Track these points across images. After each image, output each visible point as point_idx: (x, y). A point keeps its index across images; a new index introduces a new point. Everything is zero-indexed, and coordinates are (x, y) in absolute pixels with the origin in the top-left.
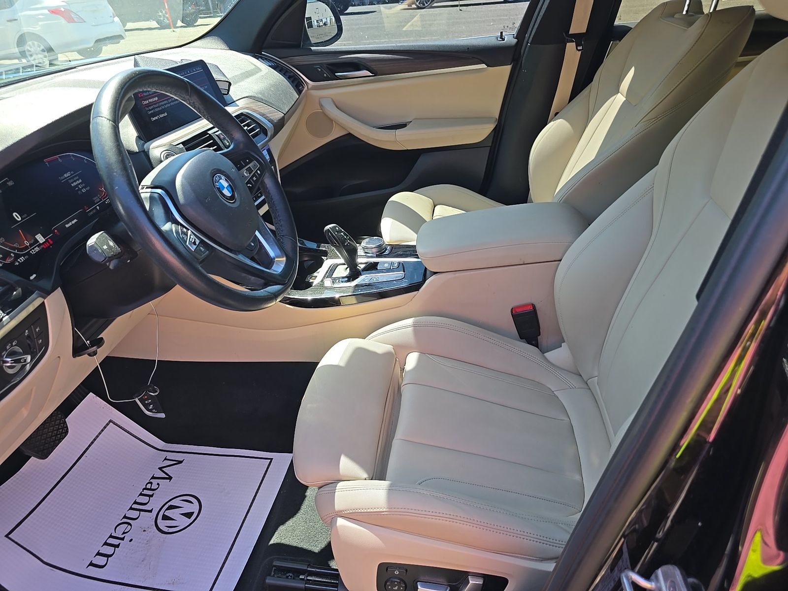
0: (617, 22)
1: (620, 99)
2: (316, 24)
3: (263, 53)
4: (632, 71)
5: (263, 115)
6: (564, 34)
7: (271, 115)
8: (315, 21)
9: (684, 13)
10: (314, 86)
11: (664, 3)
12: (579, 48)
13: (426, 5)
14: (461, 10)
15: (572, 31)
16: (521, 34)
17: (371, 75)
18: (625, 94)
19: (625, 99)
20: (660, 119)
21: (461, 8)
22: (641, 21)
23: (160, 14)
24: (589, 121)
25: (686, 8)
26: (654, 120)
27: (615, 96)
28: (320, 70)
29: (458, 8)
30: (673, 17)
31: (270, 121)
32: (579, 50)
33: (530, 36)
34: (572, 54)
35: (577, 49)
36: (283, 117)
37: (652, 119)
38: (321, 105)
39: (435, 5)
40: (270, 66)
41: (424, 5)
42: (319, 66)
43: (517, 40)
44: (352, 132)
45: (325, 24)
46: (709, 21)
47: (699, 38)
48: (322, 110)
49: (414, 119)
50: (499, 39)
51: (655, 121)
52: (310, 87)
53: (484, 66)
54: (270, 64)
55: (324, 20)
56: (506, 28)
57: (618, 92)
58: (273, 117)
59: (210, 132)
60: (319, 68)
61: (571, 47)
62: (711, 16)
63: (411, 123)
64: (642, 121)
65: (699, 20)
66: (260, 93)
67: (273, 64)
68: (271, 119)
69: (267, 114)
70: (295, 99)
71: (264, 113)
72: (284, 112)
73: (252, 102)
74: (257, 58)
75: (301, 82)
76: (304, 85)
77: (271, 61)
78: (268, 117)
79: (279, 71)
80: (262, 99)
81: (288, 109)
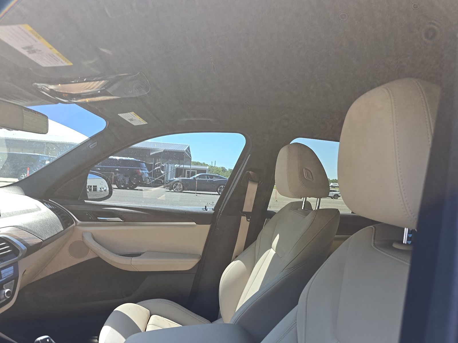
0: (268, 209)
1: (271, 252)
2: (99, 189)
3: (50, 200)
4: (278, 236)
5: (20, 240)
6: (240, 211)
7: (29, 240)
8: (99, 188)
9: (303, 208)
10: (81, 224)
11: (292, 202)
12: (248, 220)
13: (179, 191)
14: (197, 195)
15: (244, 210)
16: (216, 208)
17: (122, 221)
18: (275, 249)
19: (275, 253)
20: (296, 268)
21: (197, 194)
22: (280, 210)
23: (23, 176)
24: (255, 263)
25: (303, 206)
26: (292, 268)
27: (269, 250)
28: (87, 214)
29: (196, 194)
30: (297, 210)
31: (26, 245)
32: (248, 221)
33: (221, 210)
34: (245, 223)
35: (247, 220)
36: (41, 243)
37: (291, 268)
38: (83, 237)
39: (184, 191)
40: (50, 209)
41: (178, 190)
42: (87, 212)
43: (214, 211)
44: (100, 256)
45: (105, 190)
46: (317, 214)
47: (312, 222)
48: (82, 239)
49: (147, 251)
50: (204, 210)
51: (293, 270)
52: (78, 224)
53: (194, 223)
54: (51, 207)
55: (105, 188)
56: (208, 204)
57: (271, 248)
58: (29, 242)
60: (87, 213)
61: (244, 219)
62: (317, 211)
63: (145, 253)
64: (285, 269)
65: (311, 213)
66: (28, 224)
67: (53, 207)
68: (27, 243)
69: (25, 240)
70: (59, 231)
71: (23, 239)
72: (44, 239)
73: (16, 230)
74: (43, 202)
75: (72, 221)
76: (73, 223)
77: (53, 205)
78: (25, 242)
79: (56, 212)
80: (27, 229)
81: (49, 237)
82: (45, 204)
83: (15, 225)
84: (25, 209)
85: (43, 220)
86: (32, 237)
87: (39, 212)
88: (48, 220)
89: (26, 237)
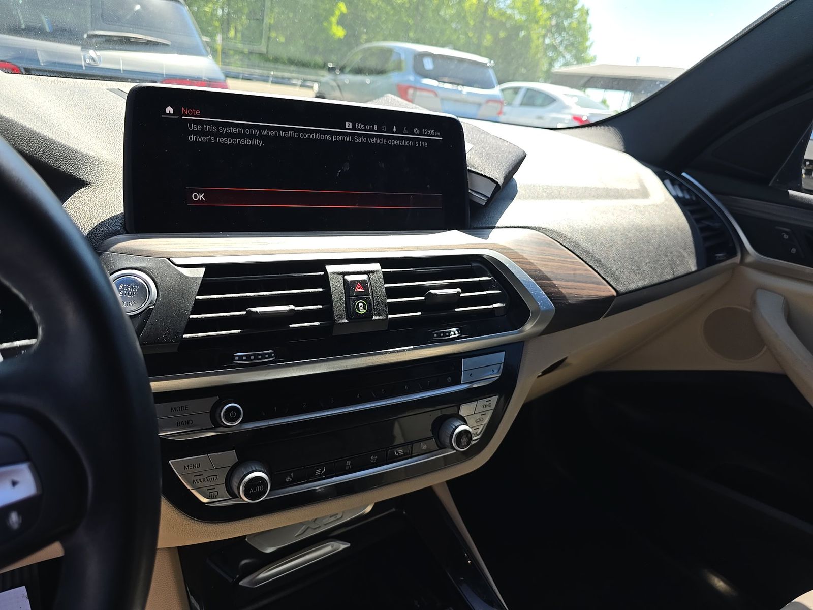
3: (684, 174)
5: (539, 277)
7: (570, 284)
10: (759, 261)
28: (786, 237)
31: (556, 297)
36: (610, 299)
38: (754, 302)
40: (677, 199)
48: (751, 309)
52: (749, 260)
58: (570, 291)
59: (330, 269)
60: (787, 233)
66: (588, 233)
67: (687, 197)
68: (562, 293)
69: (557, 279)
70: (681, 271)
71: (549, 275)
72: (622, 288)
73: (539, 243)
74: (662, 177)
75: (731, 247)
76: (734, 254)
77: (689, 191)
78: (554, 286)
79: (689, 211)
80: (577, 245)
81: (640, 284)
82: (667, 182)
83: (542, 226)
84: (601, 185)
85: (638, 229)
86: (584, 273)
87: (641, 202)
88: (655, 231)
89: (560, 272)
